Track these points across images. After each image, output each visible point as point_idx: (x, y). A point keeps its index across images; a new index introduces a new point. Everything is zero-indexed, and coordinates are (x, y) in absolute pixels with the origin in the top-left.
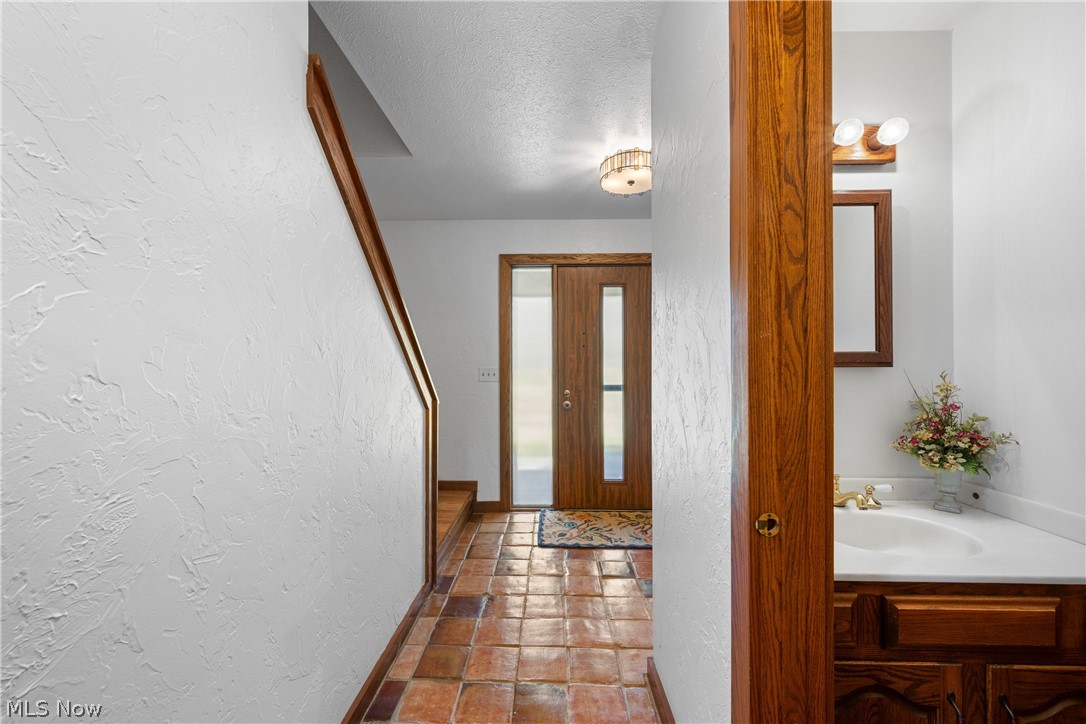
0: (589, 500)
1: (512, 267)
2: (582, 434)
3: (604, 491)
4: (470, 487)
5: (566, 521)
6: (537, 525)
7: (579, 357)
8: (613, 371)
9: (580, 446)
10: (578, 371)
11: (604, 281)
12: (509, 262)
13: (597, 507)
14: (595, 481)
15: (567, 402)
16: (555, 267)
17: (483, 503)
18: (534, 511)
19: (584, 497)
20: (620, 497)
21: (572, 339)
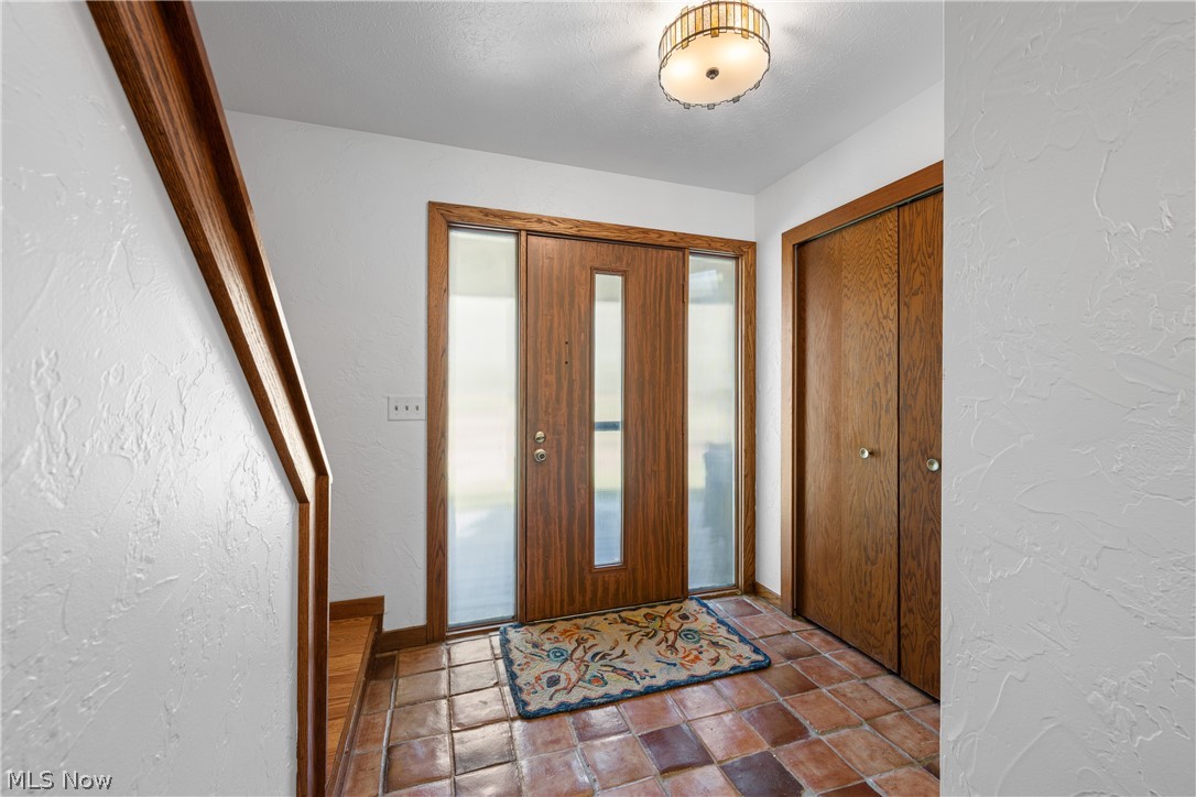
0: (572, 601)
1: (451, 226)
2: (564, 499)
3: (594, 584)
4: (371, 608)
5: (547, 646)
6: (501, 663)
7: (559, 380)
8: (608, 401)
9: (560, 518)
10: (558, 401)
11: (597, 265)
12: (445, 218)
13: (585, 610)
14: (582, 570)
15: (540, 451)
16: (523, 234)
17: (396, 634)
18: (485, 632)
19: (566, 598)
20: (617, 590)
21: (549, 351)
